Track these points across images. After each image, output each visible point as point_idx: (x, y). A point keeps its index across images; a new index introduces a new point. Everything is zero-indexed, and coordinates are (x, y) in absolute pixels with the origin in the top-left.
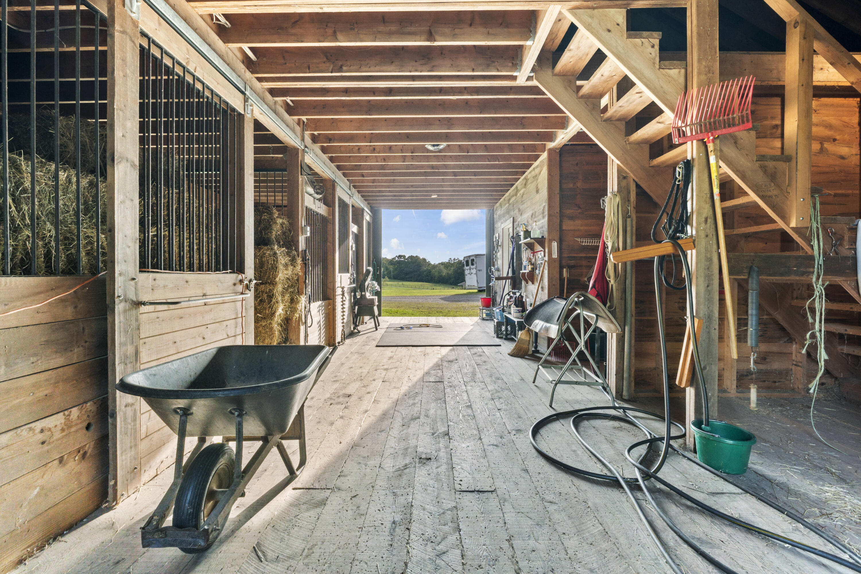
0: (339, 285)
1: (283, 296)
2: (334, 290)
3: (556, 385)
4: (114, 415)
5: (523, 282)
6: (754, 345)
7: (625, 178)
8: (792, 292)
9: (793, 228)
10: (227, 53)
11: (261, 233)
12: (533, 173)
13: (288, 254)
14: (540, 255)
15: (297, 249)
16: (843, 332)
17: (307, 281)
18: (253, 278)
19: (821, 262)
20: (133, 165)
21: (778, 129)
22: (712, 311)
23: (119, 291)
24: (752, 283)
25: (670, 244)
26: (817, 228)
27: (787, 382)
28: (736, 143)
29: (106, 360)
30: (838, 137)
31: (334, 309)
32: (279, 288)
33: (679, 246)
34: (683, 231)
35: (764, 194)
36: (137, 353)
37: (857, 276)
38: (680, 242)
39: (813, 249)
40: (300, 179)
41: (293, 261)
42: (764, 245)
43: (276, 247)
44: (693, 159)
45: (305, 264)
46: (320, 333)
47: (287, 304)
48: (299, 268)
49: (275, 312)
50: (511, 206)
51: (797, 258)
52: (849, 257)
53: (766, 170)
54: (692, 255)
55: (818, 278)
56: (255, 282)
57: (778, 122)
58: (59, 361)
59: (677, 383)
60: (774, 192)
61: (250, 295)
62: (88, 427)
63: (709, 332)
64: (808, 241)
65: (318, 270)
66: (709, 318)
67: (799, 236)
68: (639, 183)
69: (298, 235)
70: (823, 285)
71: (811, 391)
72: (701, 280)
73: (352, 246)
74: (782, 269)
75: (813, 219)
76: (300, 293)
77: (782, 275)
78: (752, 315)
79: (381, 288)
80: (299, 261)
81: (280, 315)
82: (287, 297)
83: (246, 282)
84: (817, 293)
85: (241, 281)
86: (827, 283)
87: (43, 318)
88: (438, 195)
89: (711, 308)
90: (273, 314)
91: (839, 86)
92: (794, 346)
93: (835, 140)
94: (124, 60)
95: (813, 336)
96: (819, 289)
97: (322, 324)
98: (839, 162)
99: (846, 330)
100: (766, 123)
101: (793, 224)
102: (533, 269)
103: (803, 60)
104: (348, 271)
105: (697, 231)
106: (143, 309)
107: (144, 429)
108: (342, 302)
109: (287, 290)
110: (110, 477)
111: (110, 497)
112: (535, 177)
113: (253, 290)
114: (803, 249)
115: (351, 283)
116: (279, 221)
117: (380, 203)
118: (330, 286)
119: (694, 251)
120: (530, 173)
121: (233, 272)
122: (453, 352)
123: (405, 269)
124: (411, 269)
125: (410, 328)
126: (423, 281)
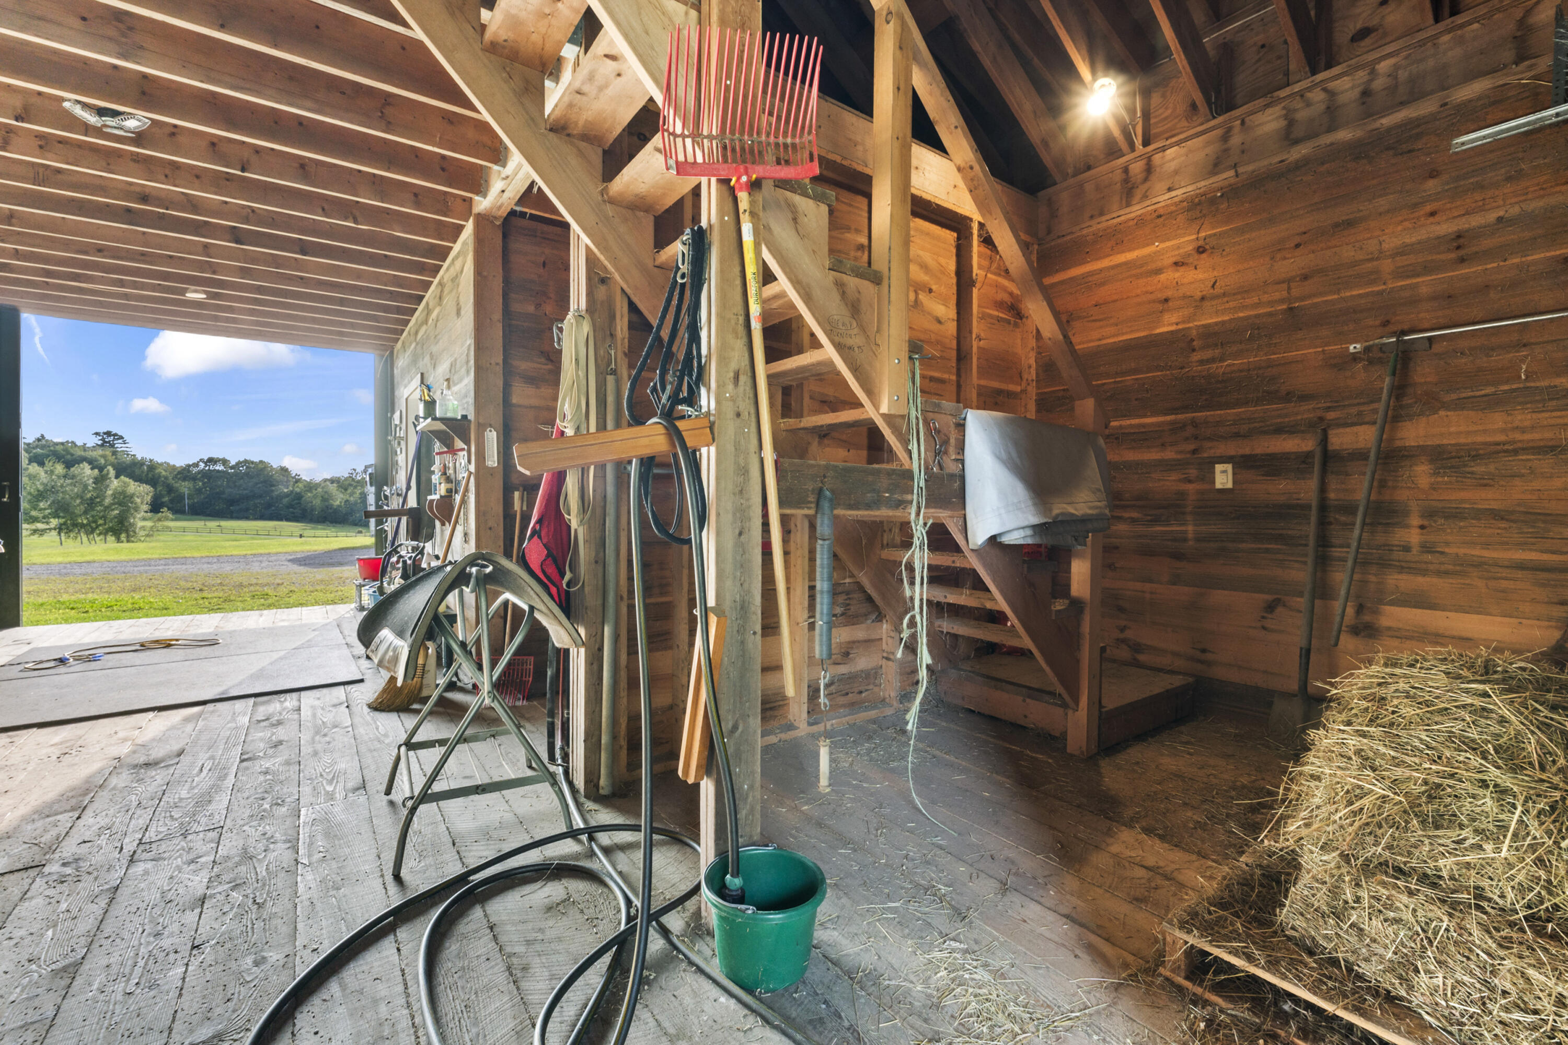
3: (413, 810)
5: (438, 523)
6: (824, 656)
7: (603, 281)
8: (882, 536)
9: (883, 415)
12: (452, 272)
14: (462, 457)
16: (942, 600)
19: (922, 484)
21: (863, 251)
22: (749, 592)
24: (822, 524)
25: (661, 430)
26: (917, 418)
27: (876, 689)
28: (795, 220)
30: (934, 287)
33: (679, 433)
34: (692, 400)
35: (841, 340)
37: (964, 509)
38: (681, 425)
39: (911, 458)
42: (846, 453)
44: (710, 226)
50: (419, 346)
51: (890, 473)
52: (956, 475)
53: (844, 292)
54: (708, 456)
55: (918, 514)
57: (864, 241)
59: (680, 773)
60: (856, 340)
63: (742, 642)
64: (905, 442)
66: (743, 608)
67: (892, 433)
68: (635, 299)
70: (925, 524)
71: (909, 727)
72: (728, 518)
74: (869, 495)
75: (911, 401)
77: (868, 507)
78: (822, 592)
84: (916, 542)
86: (930, 522)
89: (746, 586)
91: (937, 205)
92: (885, 626)
93: (931, 291)
95: (912, 624)
96: (919, 533)
98: (935, 327)
99: (946, 597)
100: (848, 236)
101: (884, 409)
102: (449, 491)
103: (898, 89)
105: (718, 402)
112: (455, 279)
114: (898, 459)
119: (713, 449)
120: (448, 269)
122: (189, 727)
123: (228, 491)
124: (245, 489)
125: (92, 659)
126: (281, 520)
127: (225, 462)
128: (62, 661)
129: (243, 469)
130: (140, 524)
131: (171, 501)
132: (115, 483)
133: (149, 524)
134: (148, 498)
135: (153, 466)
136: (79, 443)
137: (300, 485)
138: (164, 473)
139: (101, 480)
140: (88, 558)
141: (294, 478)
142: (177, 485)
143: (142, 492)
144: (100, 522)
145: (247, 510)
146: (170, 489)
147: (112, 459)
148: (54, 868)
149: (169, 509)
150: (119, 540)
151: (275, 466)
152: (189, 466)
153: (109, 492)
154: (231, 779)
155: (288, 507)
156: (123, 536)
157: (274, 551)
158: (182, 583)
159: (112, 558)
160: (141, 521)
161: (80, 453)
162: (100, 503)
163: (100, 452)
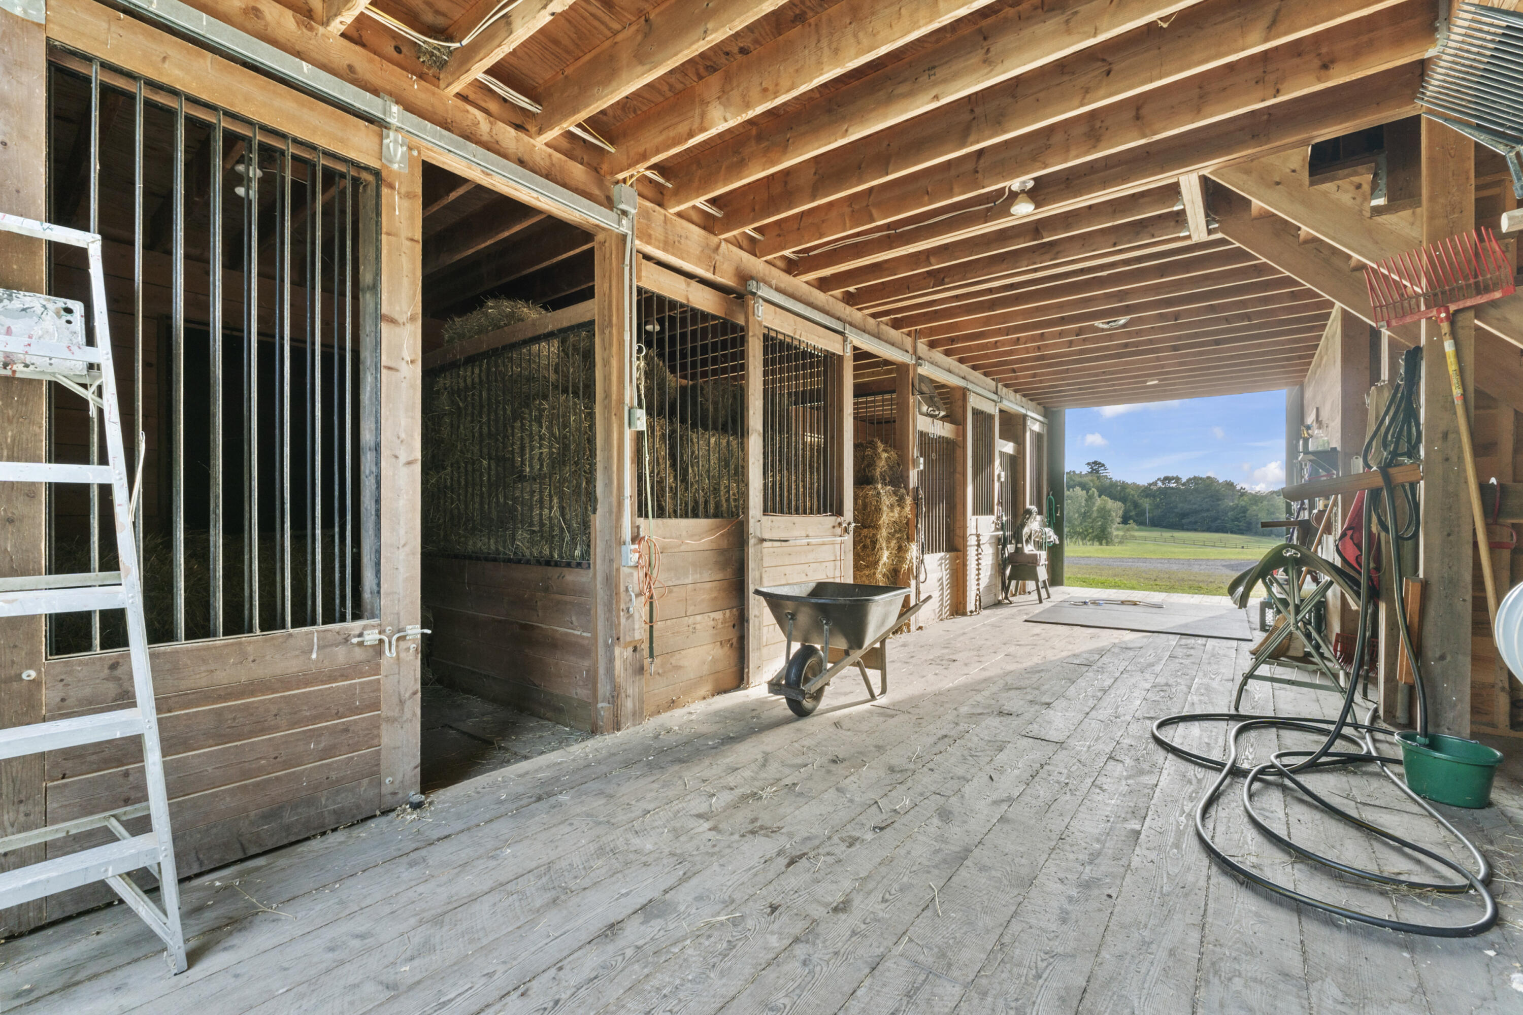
0: (974, 532)
1: (888, 541)
2: (964, 538)
4: (748, 621)
10: (827, 301)
11: (864, 470)
13: (895, 493)
15: (906, 487)
17: (919, 526)
18: (852, 520)
20: (759, 434)
22: (1458, 573)
23: (751, 530)
29: (743, 581)
31: (965, 565)
32: (884, 532)
36: (761, 578)
38: (1392, 470)
40: (911, 401)
41: (901, 502)
43: (880, 486)
45: (917, 504)
46: (942, 594)
47: (894, 552)
48: (908, 509)
49: (879, 560)
50: (1317, 384)
56: (853, 525)
58: (720, 576)
61: (849, 539)
62: (734, 626)
63: (1451, 604)
65: (940, 511)
66: (1452, 582)
69: (908, 470)
73: (999, 476)
76: (909, 539)
79: (1061, 539)
80: (909, 500)
81: (885, 564)
82: (893, 543)
83: (844, 525)
85: (840, 524)
87: (714, 546)
88: (1159, 380)
89: (1455, 568)
90: (876, 562)
94: (754, 356)
97: (945, 583)
104: (991, 512)
106: (766, 544)
107: (765, 639)
108: (977, 555)
109: (893, 536)
110: (745, 666)
111: (745, 682)
113: (851, 533)
115: (997, 530)
116: (884, 455)
117: (1061, 402)
118: (959, 532)
119: (1422, 484)
121: (833, 515)
122: (1145, 640)
123: (1180, 505)
124: (1194, 504)
125: (1099, 604)
126: (1226, 532)
127: (1177, 479)
128: (1085, 603)
129: (1192, 486)
130: (1115, 533)
131: (1137, 515)
132: (1098, 502)
133: (1121, 533)
134: (1121, 513)
135: (1124, 486)
136: (1077, 472)
137: (1246, 498)
138: (1132, 492)
139: (1090, 498)
140: (1088, 555)
141: (1239, 491)
142: (1141, 501)
143: (1116, 508)
144: (1090, 531)
145: (1196, 523)
146: (1136, 505)
147: (1097, 482)
148: (1095, 667)
149: (1134, 521)
150: (1101, 544)
151: (1220, 481)
152: (1150, 485)
153: (1095, 508)
154: (1164, 662)
155: (1233, 521)
156: (1104, 541)
157: (1213, 557)
158: (1144, 575)
159: (1100, 555)
160: (1116, 531)
161: (1078, 479)
162: (1090, 517)
163: (1090, 478)
